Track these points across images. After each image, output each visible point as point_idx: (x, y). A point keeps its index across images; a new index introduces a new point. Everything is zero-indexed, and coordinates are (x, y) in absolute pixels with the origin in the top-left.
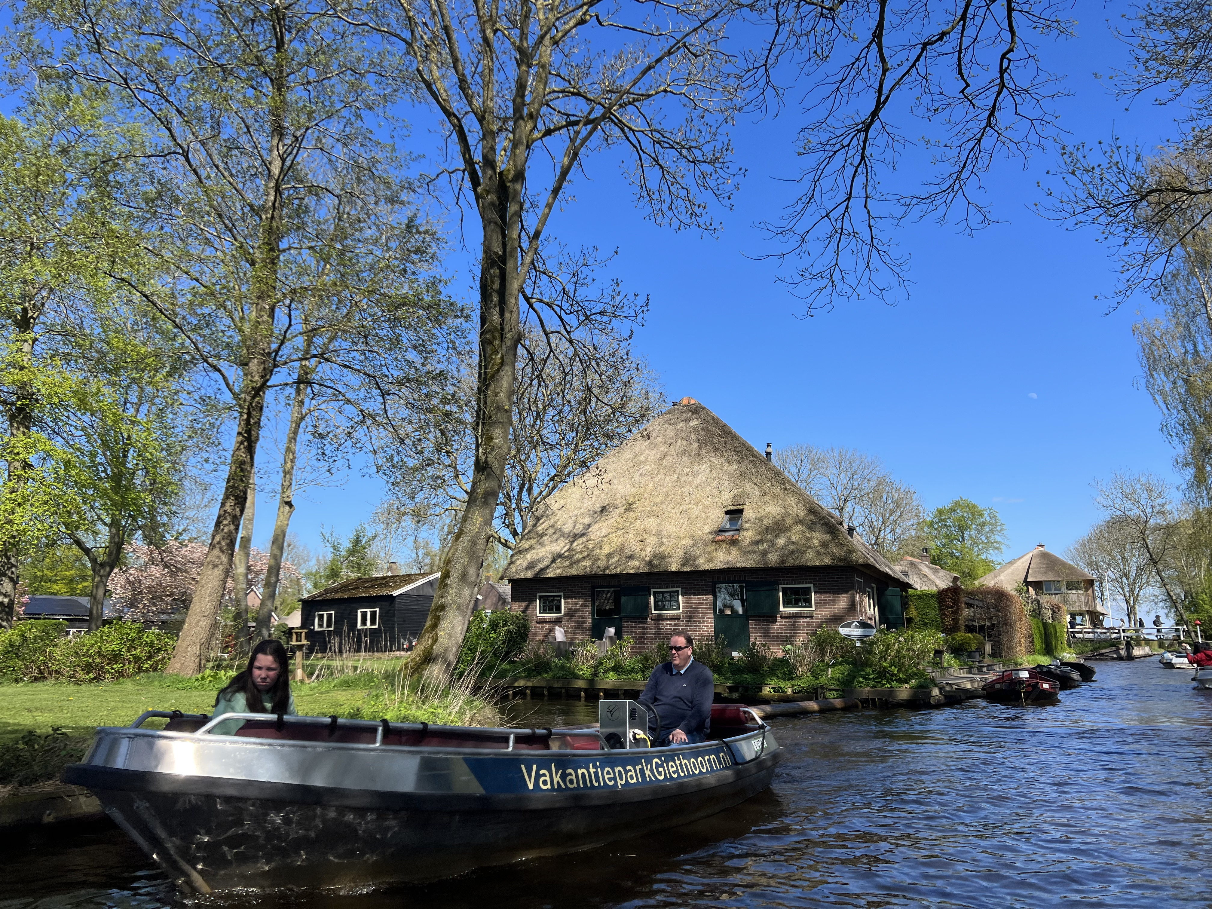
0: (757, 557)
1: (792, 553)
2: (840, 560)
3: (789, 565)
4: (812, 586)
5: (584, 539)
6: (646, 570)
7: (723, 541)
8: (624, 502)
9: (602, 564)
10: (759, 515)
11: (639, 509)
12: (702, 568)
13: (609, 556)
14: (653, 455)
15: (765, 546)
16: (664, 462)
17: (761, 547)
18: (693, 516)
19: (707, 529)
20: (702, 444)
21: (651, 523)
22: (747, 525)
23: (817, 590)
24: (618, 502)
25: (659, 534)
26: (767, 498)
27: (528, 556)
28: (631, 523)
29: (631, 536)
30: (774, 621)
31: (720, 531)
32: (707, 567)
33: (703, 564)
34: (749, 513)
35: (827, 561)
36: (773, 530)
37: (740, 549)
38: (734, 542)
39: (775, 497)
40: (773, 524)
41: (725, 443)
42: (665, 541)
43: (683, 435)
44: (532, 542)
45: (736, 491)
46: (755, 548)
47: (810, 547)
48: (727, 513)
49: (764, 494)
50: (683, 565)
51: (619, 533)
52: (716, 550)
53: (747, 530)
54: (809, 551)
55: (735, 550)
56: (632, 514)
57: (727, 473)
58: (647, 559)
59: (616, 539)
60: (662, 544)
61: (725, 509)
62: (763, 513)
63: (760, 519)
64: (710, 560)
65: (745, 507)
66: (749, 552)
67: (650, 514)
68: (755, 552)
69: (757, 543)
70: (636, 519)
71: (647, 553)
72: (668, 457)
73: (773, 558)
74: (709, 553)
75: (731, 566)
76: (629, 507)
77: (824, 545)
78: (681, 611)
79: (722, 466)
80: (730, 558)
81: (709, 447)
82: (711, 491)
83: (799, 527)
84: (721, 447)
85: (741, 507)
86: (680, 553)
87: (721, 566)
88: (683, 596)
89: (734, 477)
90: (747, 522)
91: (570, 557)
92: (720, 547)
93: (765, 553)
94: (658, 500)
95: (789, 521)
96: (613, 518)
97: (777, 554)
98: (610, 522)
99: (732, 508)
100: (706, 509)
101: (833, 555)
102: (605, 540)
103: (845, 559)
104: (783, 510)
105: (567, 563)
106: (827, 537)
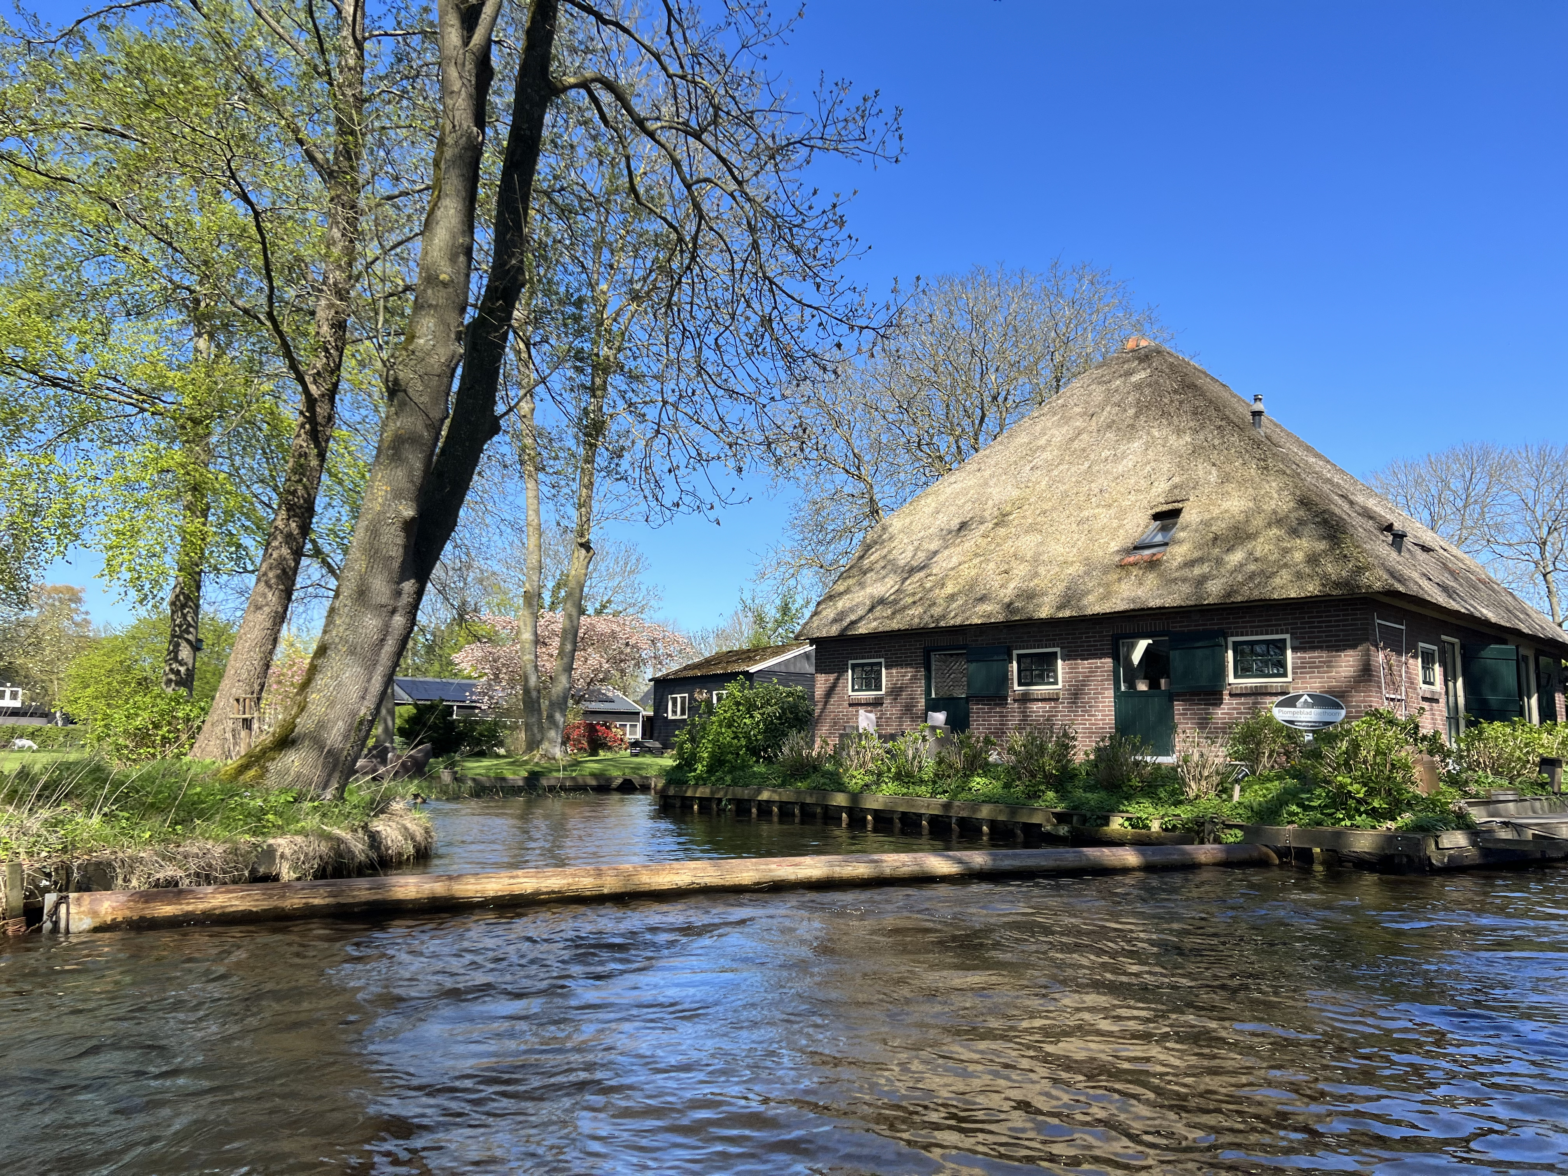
0: (1186, 588)
1: (1252, 576)
2: (1337, 585)
3: (1240, 599)
4: (1287, 636)
5: (922, 574)
6: (1001, 618)
7: (1135, 564)
8: (996, 513)
9: (937, 611)
10: (1207, 516)
11: (1015, 522)
12: (1089, 612)
13: (952, 597)
14: (1059, 434)
15: (1205, 568)
16: (1076, 445)
17: (1197, 571)
18: (1098, 525)
19: (1114, 546)
20: (1141, 409)
21: (1028, 543)
22: (1182, 535)
23: (1297, 644)
24: (987, 514)
25: (1036, 560)
26: (1229, 487)
27: (840, 604)
28: (998, 545)
29: (992, 565)
30: (1217, 701)
31: (1136, 548)
32: (1098, 609)
33: (1094, 605)
34: (1190, 515)
35: (1312, 588)
36: (1226, 540)
37: (1161, 575)
38: (1153, 564)
39: (1242, 483)
40: (1229, 529)
41: (1181, 403)
42: (1042, 570)
43: (1117, 398)
44: (851, 582)
45: (1176, 479)
46: (1186, 572)
47: (1286, 565)
48: (1157, 517)
49: (1226, 479)
50: (1060, 608)
51: (976, 561)
52: (1120, 579)
53: (1180, 542)
54: (1284, 572)
55: (1151, 579)
56: (1002, 531)
57: (1171, 452)
58: (1007, 600)
59: (968, 572)
60: (1036, 575)
61: (1154, 511)
62: (1216, 512)
63: (1207, 524)
64: (1105, 597)
65: (1186, 504)
66: (1175, 581)
67: (1033, 529)
68: (1184, 580)
69: (1190, 564)
70: (1007, 537)
71: (1008, 592)
72: (1085, 436)
73: (1214, 590)
74: (1107, 585)
75: (1138, 606)
76: (1002, 520)
77: (1313, 559)
78: (1060, 686)
79: (1166, 439)
80: (1139, 593)
81: (1153, 411)
82: (1137, 483)
83: (1275, 531)
84: (1172, 410)
85: (1180, 505)
86: (1060, 587)
87: (1121, 606)
88: (1063, 660)
89: (1181, 457)
90: (1183, 529)
91: (895, 602)
92: (1128, 574)
93: (1201, 581)
94: (1047, 506)
95: (1258, 522)
96: (973, 540)
97: (1224, 580)
98: (967, 545)
99: (1166, 508)
100: (1122, 513)
101: (1326, 576)
102: (952, 573)
103: (1347, 583)
104: (1251, 504)
105: (889, 612)
106: (1322, 545)
